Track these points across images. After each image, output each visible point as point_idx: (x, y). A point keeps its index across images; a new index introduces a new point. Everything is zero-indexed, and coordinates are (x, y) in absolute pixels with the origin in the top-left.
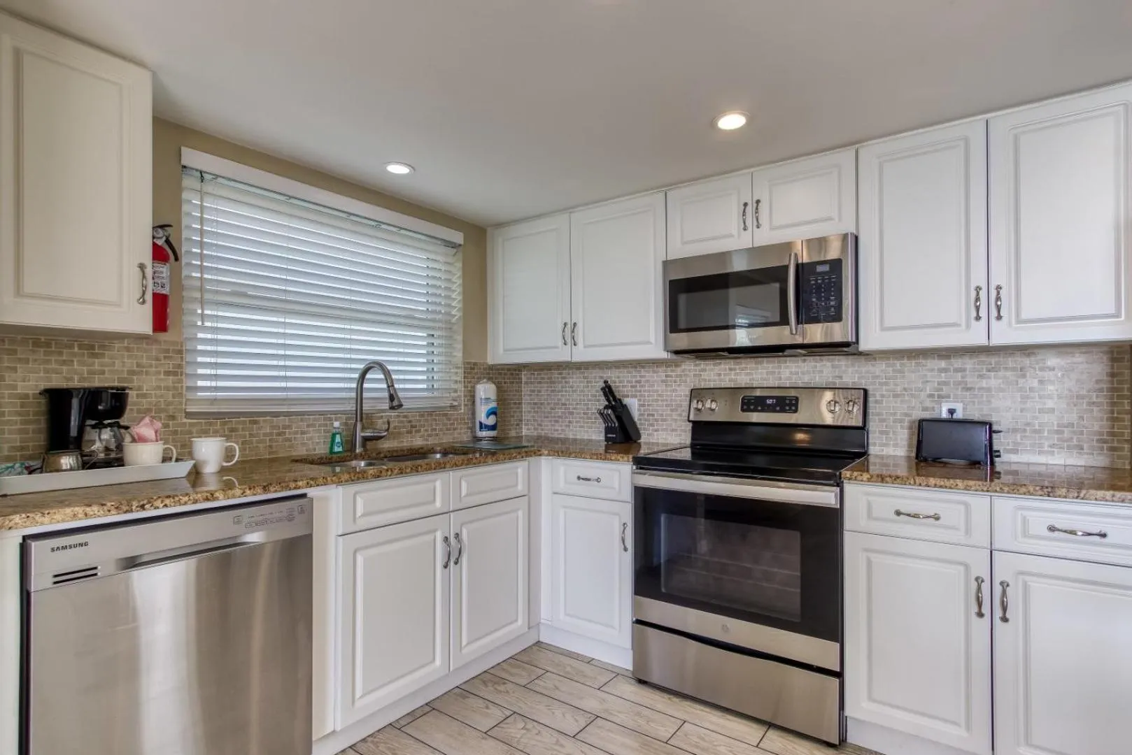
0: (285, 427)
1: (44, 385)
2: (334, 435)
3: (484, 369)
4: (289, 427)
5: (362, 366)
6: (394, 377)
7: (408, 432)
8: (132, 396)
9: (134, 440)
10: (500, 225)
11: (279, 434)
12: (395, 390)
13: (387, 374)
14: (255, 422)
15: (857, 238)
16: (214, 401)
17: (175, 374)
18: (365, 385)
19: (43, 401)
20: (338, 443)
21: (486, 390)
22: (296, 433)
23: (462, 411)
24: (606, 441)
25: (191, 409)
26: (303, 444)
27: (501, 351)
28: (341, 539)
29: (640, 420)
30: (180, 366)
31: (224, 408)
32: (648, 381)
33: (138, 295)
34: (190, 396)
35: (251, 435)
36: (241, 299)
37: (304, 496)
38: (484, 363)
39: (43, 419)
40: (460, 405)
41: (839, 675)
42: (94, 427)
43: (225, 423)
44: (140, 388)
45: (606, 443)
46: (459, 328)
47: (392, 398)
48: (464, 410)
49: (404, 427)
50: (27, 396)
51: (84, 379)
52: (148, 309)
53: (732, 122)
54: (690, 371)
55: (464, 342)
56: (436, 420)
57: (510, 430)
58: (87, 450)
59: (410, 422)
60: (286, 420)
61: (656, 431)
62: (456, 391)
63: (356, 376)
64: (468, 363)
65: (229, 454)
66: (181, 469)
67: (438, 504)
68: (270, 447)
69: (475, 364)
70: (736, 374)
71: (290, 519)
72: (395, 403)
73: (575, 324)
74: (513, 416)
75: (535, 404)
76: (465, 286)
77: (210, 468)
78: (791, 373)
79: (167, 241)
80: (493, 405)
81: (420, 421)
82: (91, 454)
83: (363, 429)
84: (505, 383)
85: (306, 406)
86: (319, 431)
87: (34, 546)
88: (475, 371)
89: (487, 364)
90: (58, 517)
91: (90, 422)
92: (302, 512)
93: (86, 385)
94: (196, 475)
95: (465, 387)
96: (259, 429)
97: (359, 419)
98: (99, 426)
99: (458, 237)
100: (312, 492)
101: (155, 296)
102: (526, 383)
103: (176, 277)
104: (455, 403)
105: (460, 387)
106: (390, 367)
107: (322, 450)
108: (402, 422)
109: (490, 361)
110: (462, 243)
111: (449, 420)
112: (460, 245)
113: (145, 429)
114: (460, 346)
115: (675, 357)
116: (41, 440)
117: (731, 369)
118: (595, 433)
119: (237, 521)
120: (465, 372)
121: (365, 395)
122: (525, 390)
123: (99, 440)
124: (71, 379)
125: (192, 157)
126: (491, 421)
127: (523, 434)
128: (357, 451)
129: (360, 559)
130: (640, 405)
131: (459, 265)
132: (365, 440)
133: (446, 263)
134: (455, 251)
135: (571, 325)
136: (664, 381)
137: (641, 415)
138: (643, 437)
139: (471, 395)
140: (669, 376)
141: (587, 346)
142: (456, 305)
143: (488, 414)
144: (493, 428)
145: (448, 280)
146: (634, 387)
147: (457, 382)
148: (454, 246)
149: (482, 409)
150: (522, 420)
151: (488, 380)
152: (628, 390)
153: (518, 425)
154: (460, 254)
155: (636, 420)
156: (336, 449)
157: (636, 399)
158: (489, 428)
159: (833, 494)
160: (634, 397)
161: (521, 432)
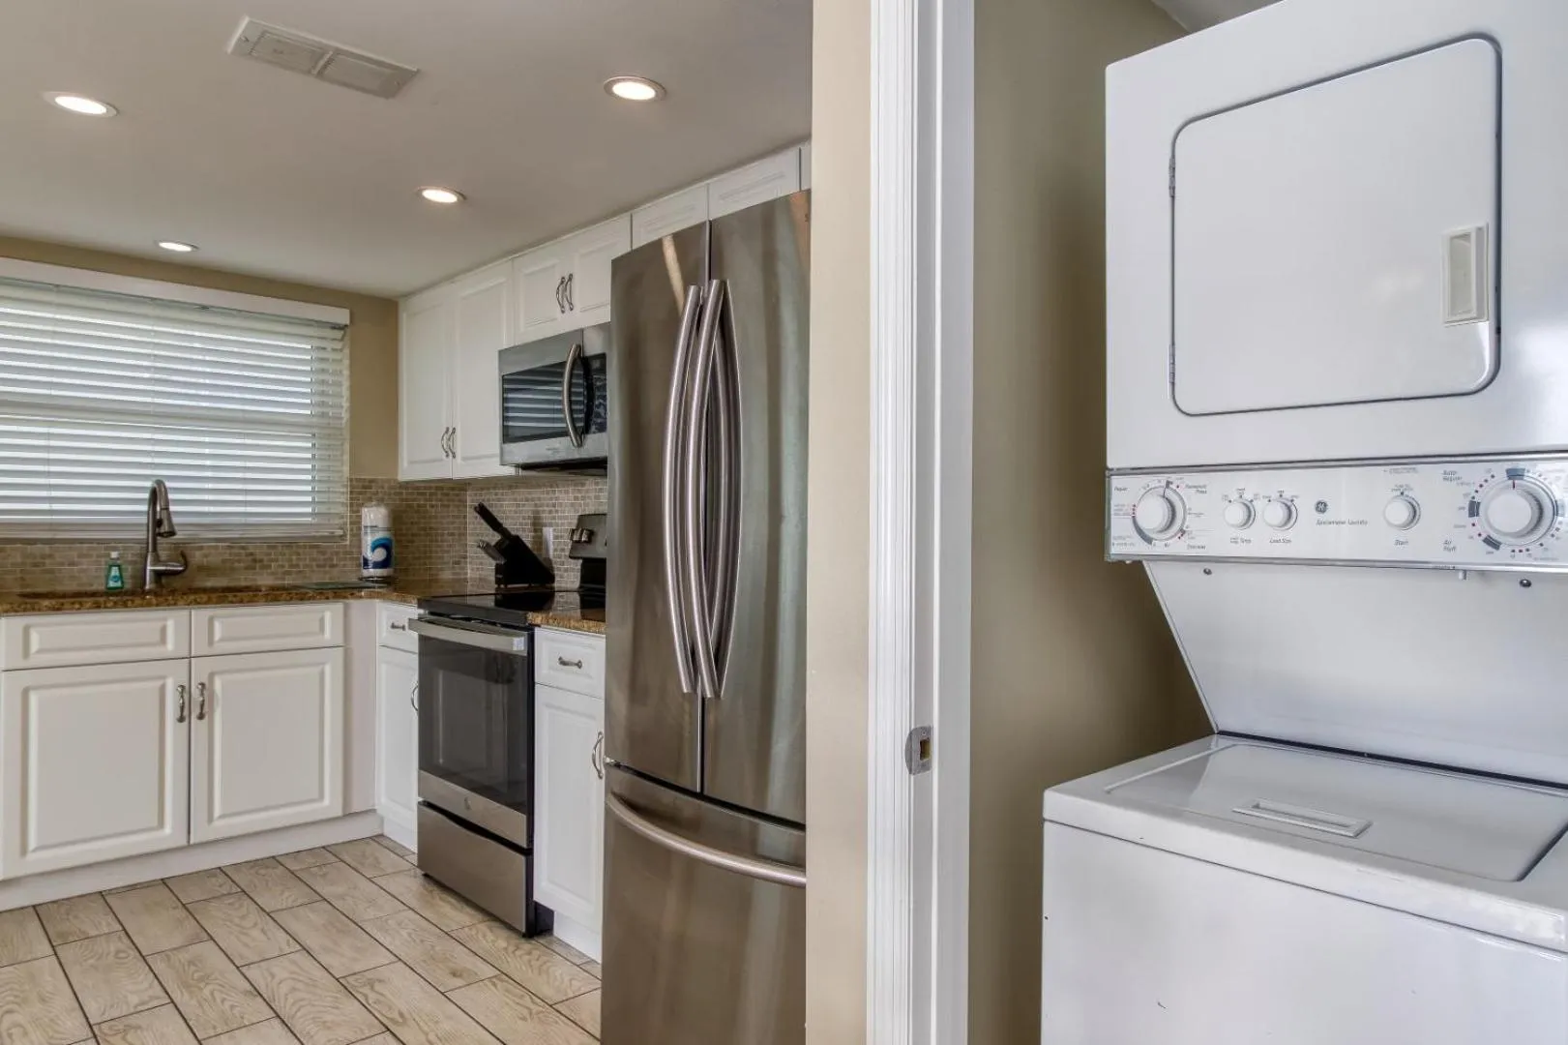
0: (43, 557)
2: (111, 566)
3: (391, 488)
4: (50, 556)
5: (149, 484)
6: (170, 496)
7: (246, 568)
10: (408, 295)
11: (36, 565)
13: (165, 491)
20: (115, 577)
21: (374, 517)
22: (62, 564)
23: (348, 543)
24: (496, 583)
26: (73, 577)
27: (410, 464)
28: (4, 674)
29: (554, 558)
38: (388, 481)
40: (345, 535)
41: (528, 852)
45: (496, 586)
46: (347, 434)
48: (351, 541)
49: (239, 561)
55: (354, 453)
56: (298, 554)
57: (442, 569)
59: (251, 554)
60: (46, 549)
62: (339, 516)
63: (146, 496)
64: (357, 480)
67: (170, 646)
68: (22, 579)
69: (371, 481)
72: (165, 528)
73: (453, 430)
74: (448, 552)
80: (380, 535)
81: (270, 554)
83: (159, 561)
84: (432, 506)
85: (74, 533)
86: (92, 563)
88: (362, 491)
89: (395, 480)
95: (352, 511)
97: (150, 549)
99: (342, 316)
102: (470, 507)
104: (338, 532)
105: (345, 511)
106: (167, 484)
108: (239, 554)
109: (403, 477)
110: (348, 323)
111: (324, 553)
112: (346, 326)
114: (346, 457)
115: (521, 472)
120: (351, 492)
122: (471, 516)
126: (380, 555)
127: (469, 576)
128: (147, 587)
129: (34, 698)
130: (556, 537)
132: (158, 575)
133: (334, 350)
134: (339, 334)
135: (451, 431)
136: (572, 505)
137: (555, 550)
138: (557, 579)
139: (357, 522)
140: (576, 498)
141: (464, 459)
142: (346, 404)
143: (374, 549)
144: (383, 564)
145: (335, 373)
146: (550, 512)
147: (343, 504)
148: (335, 327)
149: (369, 540)
150: (465, 557)
151: (381, 501)
152: (545, 517)
153: (458, 563)
154: (347, 338)
155: (551, 557)
156: (112, 584)
157: (551, 529)
158: (377, 565)
159: (523, 639)
160: (551, 525)
161: (466, 574)
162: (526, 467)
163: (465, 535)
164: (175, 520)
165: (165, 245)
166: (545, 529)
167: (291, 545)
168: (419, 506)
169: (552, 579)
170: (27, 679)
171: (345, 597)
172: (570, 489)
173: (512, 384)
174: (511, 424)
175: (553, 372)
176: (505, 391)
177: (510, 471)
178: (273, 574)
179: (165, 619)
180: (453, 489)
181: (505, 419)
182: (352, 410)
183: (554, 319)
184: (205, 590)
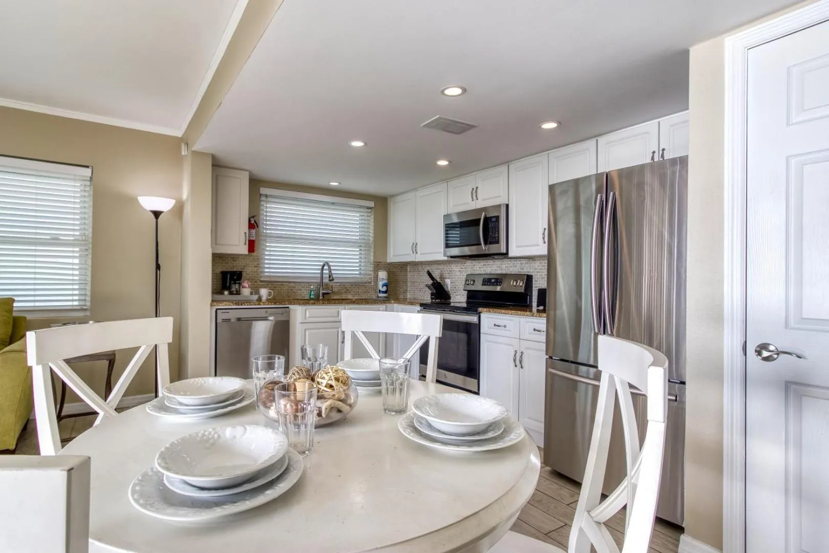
0: (293, 287)
1: (221, 270)
2: (311, 291)
4: (295, 287)
5: (322, 264)
6: (332, 268)
8: (244, 274)
9: (243, 287)
10: (393, 196)
11: (291, 290)
12: (332, 274)
13: (329, 266)
14: (282, 285)
15: (507, 206)
16: (269, 277)
17: (257, 267)
18: (324, 272)
19: (221, 275)
20: (312, 294)
21: (382, 275)
22: (298, 290)
23: (372, 284)
24: (431, 300)
25: (262, 279)
26: (300, 295)
27: (392, 256)
29: (451, 290)
30: (258, 264)
31: (273, 279)
32: (454, 271)
33: (244, 242)
34: (262, 275)
35: (281, 290)
36: (279, 238)
37: (288, 307)
38: (385, 262)
39: (221, 280)
40: (371, 282)
41: (477, 393)
42: (233, 284)
43: (272, 285)
44: (246, 271)
46: (372, 246)
47: (330, 277)
50: (217, 274)
51: (231, 268)
52: (247, 246)
53: (443, 163)
54: (469, 266)
55: (374, 252)
56: (359, 288)
57: (400, 294)
58: (231, 290)
61: (457, 295)
62: (370, 275)
63: (320, 267)
64: (376, 262)
65: (270, 294)
66: (255, 297)
68: (288, 295)
69: (380, 262)
70: (486, 267)
71: (282, 314)
72: (331, 278)
73: (417, 244)
75: (413, 282)
76: (375, 226)
77: (264, 299)
78: (506, 267)
79: (255, 221)
80: (385, 281)
82: (233, 291)
83: (323, 289)
84: (397, 271)
85: (302, 280)
86: (306, 290)
87: (218, 311)
88: (378, 266)
89: (387, 262)
90: (223, 304)
91: (232, 282)
92: (286, 312)
93: (232, 270)
94: (260, 299)
95: (374, 273)
96: (284, 287)
97: (321, 286)
98: (235, 283)
99: (372, 204)
100: (291, 307)
101: (249, 241)
102: (409, 272)
103: (257, 234)
104: (370, 281)
105: (372, 273)
106: (330, 264)
107: (307, 297)
109: (389, 261)
110: (373, 206)
111: (366, 288)
112: (373, 207)
113: (246, 284)
114: (372, 254)
116: (220, 287)
117: (484, 265)
118: (427, 297)
119: (266, 312)
120: (374, 266)
121: (324, 276)
122: (409, 275)
123: (235, 287)
124: (228, 268)
125: (264, 191)
126: (384, 289)
128: (321, 298)
129: (307, 332)
130: (451, 283)
131: (373, 217)
132: (324, 294)
133: (367, 216)
134: (370, 210)
135: (415, 244)
136: (460, 271)
137: (451, 287)
138: (452, 298)
139: (376, 277)
140: (462, 268)
141: (421, 254)
142: (372, 235)
143: (383, 286)
144: (385, 292)
145: (368, 224)
146: (449, 273)
147: (371, 271)
148: (368, 208)
149: (381, 283)
150: (407, 290)
151: (385, 270)
152: (446, 275)
153: (404, 292)
154: (372, 212)
155: (449, 290)
156: (312, 297)
157: (449, 280)
158: (383, 292)
159: (476, 317)
160: (449, 278)
161: (407, 296)
162: (452, 257)
163: (407, 282)
164: (334, 276)
165: (331, 183)
166: (446, 280)
167: (357, 285)
168: (393, 271)
169: (450, 298)
170: (305, 326)
171: (386, 303)
172: (459, 265)
173: (449, 227)
174: (449, 242)
175: (476, 222)
176: (446, 231)
177: (446, 258)
178: (352, 295)
179: (339, 308)
180: (403, 265)
181: (447, 240)
182: (375, 237)
183: (468, 203)
184: (333, 300)
